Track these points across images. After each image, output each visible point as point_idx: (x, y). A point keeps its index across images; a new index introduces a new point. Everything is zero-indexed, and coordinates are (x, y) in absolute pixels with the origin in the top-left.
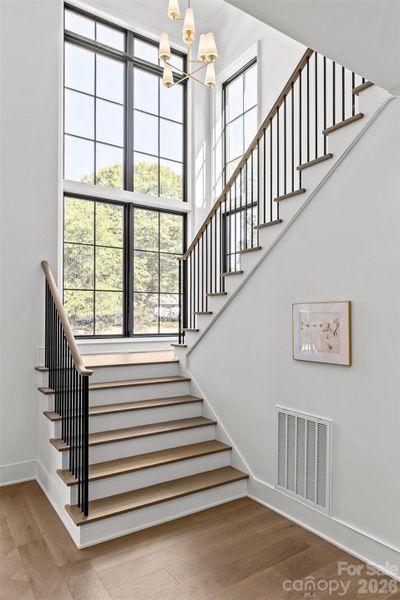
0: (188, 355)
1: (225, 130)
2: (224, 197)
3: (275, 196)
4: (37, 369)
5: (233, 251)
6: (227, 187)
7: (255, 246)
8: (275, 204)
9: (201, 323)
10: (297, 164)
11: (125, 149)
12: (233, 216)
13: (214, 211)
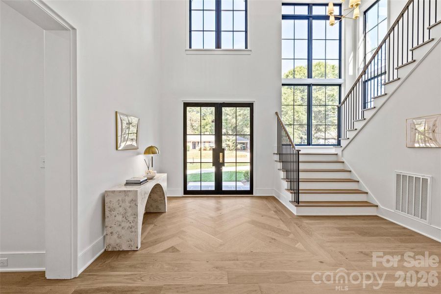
0: (343, 151)
1: (365, 37)
2: (364, 72)
3: (396, 66)
4: (274, 154)
5: (369, 101)
6: (366, 67)
7: (383, 93)
8: (395, 71)
9: (350, 135)
10: (410, 47)
11: (308, 59)
12: (369, 82)
13: (358, 80)
